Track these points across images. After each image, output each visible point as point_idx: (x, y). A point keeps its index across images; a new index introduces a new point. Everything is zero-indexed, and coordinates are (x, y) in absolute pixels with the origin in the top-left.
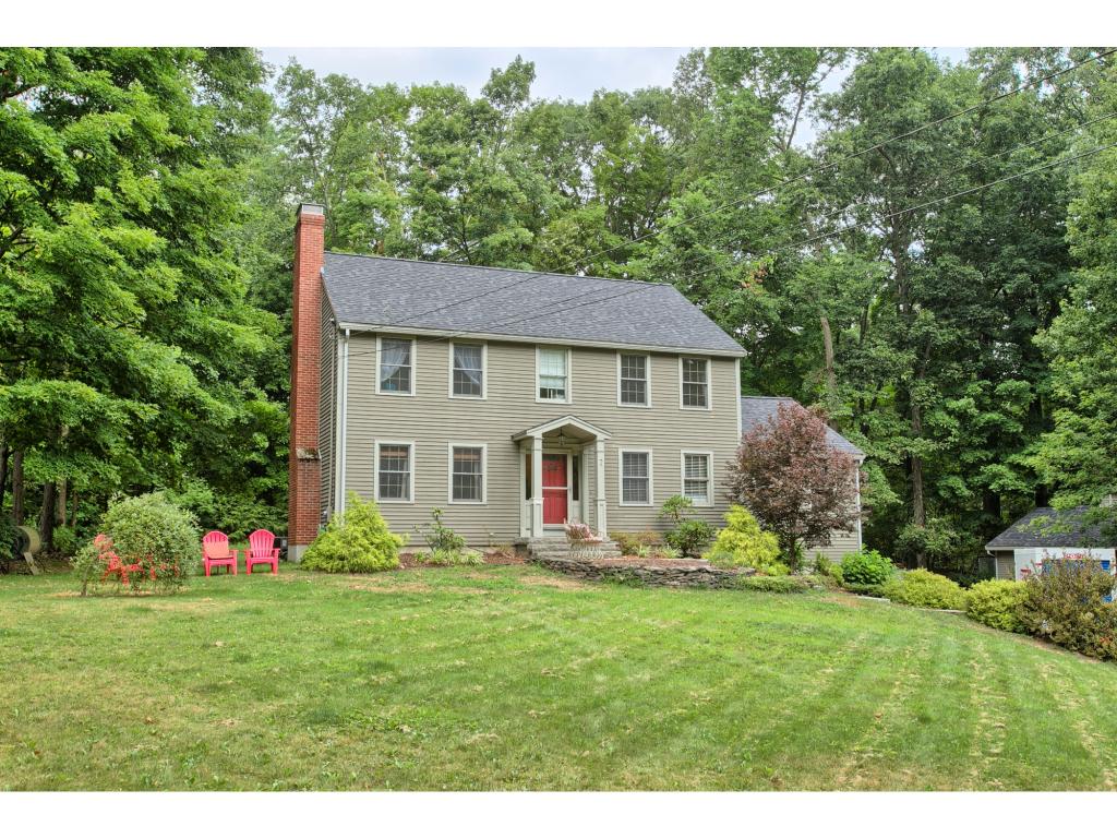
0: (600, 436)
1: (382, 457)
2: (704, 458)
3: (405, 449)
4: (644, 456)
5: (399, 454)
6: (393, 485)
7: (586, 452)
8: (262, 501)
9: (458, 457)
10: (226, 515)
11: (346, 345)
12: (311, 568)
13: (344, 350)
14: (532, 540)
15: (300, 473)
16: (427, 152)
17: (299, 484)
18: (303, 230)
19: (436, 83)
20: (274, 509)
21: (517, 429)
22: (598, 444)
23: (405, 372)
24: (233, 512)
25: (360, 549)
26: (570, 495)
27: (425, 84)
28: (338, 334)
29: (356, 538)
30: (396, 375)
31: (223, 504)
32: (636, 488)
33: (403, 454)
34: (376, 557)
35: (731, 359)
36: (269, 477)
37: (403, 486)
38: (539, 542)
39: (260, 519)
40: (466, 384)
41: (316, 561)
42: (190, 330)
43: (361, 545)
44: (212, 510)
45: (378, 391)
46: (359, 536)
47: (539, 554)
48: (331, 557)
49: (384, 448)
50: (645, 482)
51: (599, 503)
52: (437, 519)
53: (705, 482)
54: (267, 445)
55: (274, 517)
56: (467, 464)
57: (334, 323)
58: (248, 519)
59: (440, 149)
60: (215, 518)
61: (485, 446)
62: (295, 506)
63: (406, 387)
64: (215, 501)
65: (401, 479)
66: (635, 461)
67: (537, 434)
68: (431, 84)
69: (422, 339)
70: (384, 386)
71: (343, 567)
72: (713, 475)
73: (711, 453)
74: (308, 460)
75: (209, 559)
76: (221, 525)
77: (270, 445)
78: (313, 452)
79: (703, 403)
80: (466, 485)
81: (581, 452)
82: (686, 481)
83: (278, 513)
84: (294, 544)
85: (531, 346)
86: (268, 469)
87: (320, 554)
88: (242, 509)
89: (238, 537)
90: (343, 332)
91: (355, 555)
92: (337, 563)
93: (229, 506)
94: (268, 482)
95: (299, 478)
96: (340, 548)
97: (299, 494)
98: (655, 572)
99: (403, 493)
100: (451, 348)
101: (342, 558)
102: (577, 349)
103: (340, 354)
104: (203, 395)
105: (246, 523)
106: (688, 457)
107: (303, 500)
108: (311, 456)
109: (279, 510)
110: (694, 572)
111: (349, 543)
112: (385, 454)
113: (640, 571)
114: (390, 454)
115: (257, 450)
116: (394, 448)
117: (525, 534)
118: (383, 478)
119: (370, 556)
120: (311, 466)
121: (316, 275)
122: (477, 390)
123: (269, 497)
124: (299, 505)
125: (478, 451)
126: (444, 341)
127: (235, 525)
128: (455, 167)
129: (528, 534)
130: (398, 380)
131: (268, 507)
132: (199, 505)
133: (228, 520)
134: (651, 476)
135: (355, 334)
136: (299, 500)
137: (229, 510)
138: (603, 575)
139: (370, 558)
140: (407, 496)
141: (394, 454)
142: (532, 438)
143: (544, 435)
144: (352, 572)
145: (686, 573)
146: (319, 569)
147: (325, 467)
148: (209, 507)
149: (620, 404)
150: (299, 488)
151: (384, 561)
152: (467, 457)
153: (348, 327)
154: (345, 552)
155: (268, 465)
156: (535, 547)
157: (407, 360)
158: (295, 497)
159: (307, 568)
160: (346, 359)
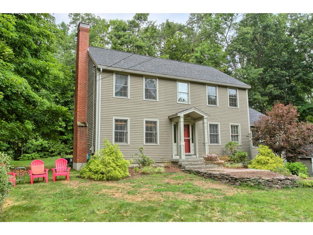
0: (205, 117)
1: (116, 124)
2: (237, 127)
3: (126, 121)
4: (217, 126)
5: (123, 123)
6: (120, 137)
7: (196, 123)
8: (63, 143)
9: (147, 125)
10: (52, 148)
11: (100, 75)
12: (86, 177)
13: (99, 77)
14: (180, 160)
15: (79, 132)
16: (117, 34)
17: (78, 136)
18: (81, 33)
19: (117, 19)
20: (67, 146)
21: (171, 114)
22: (205, 119)
23: (125, 88)
24: (54, 147)
25: (112, 168)
26: (191, 141)
27: (114, 19)
28: (97, 71)
29: (109, 163)
30: (121, 89)
31: (51, 144)
32: (214, 138)
33: (125, 123)
34: (119, 172)
35: (244, 89)
36: (66, 136)
37: (125, 137)
38: (184, 161)
39: (62, 149)
40: (150, 95)
41: (88, 174)
42: (29, 65)
43: (112, 167)
44: (47, 146)
45: (114, 96)
46: (111, 162)
47: (186, 167)
48: (96, 173)
49: (117, 121)
50: (217, 135)
51: (206, 144)
52: (141, 152)
53: (237, 136)
54: (65, 125)
55: (67, 148)
56: (151, 128)
57: (95, 67)
58: (59, 149)
59: (121, 33)
60: (48, 148)
61: (158, 120)
62: (76, 146)
63: (125, 95)
64: (48, 143)
65: (124, 134)
66: (213, 127)
67: (182, 115)
68: (116, 19)
69: (133, 75)
70: (116, 94)
71: (103, 177)
72: (240, 133)
73: (240, 125)
74: (82, 127)
75: (33, 175)
76: (50, 151)
77: (66, 126)
78: (84, 123)
79: (236, 106)
80: (150, 137)
81: (194, 124)
82: (232, 136)
83: (68, 147)
84: (76, 162)
85: (175, 80)
86: (65, 133)
87: (90, 170)
88: (57, 145)
89: (55, 155)
90: (99, 70)
91: (109, 172)
92: (100, 176)
93: (53, 145)
94: (65, 137)
95: (78, 134)
96: (101, 168)
97: (79, 141)
98: (268, 180)
99: (124, 140)
100: (144, 79)
101: (102, 173)
102: (192, 83)
103: (98, 78)
104: (33, 94)
105: (58, 150)
106: (232, 126)
107: (80, 143)
108: (83, 125)
109: (69, 146)
110: (284, 180)
111: (106, 165)
112: (117, 123)
113: (261, 180)
114: (119, 123)
115: (62, 127)
116: (121, 121)
117: (175, 158)
118: (116, 134)
119: (117, 172)
120: (84, 129)
121: (86, 52)
122: (155, 98)
123: (65, 142)
124: (78, 146)
125: (155, 123)
126: (141, 76)
127: (54, 151)
128: (126, 38)
129: (178, 157)
130: (122, 92)
131: (65, 145)
132: (43, 145)
133: (52, 149)
134: (219, 133)
135: (105, 71)
136: (78, 143)
137: (53, 146)
138: (240, 182)
139: (117, 173)
140: (126, 141)
141: (121, 123)
142: (179, 117)
143: (184, 115)
144: (108, 180)
145: (281, 180)
146: (90, 178)
147: (90, 129)
148: (46, 145)
149: (208, 105)
150: (78, 139)
151: (123, 174)
152: (151, 125)
153: (102, 68)
154: (104, 170)
155: (65, 132)
156: (183, 163)
157: (126, 83)
158: (77, 142)
159: (84, 177)
160: (100, 81)
